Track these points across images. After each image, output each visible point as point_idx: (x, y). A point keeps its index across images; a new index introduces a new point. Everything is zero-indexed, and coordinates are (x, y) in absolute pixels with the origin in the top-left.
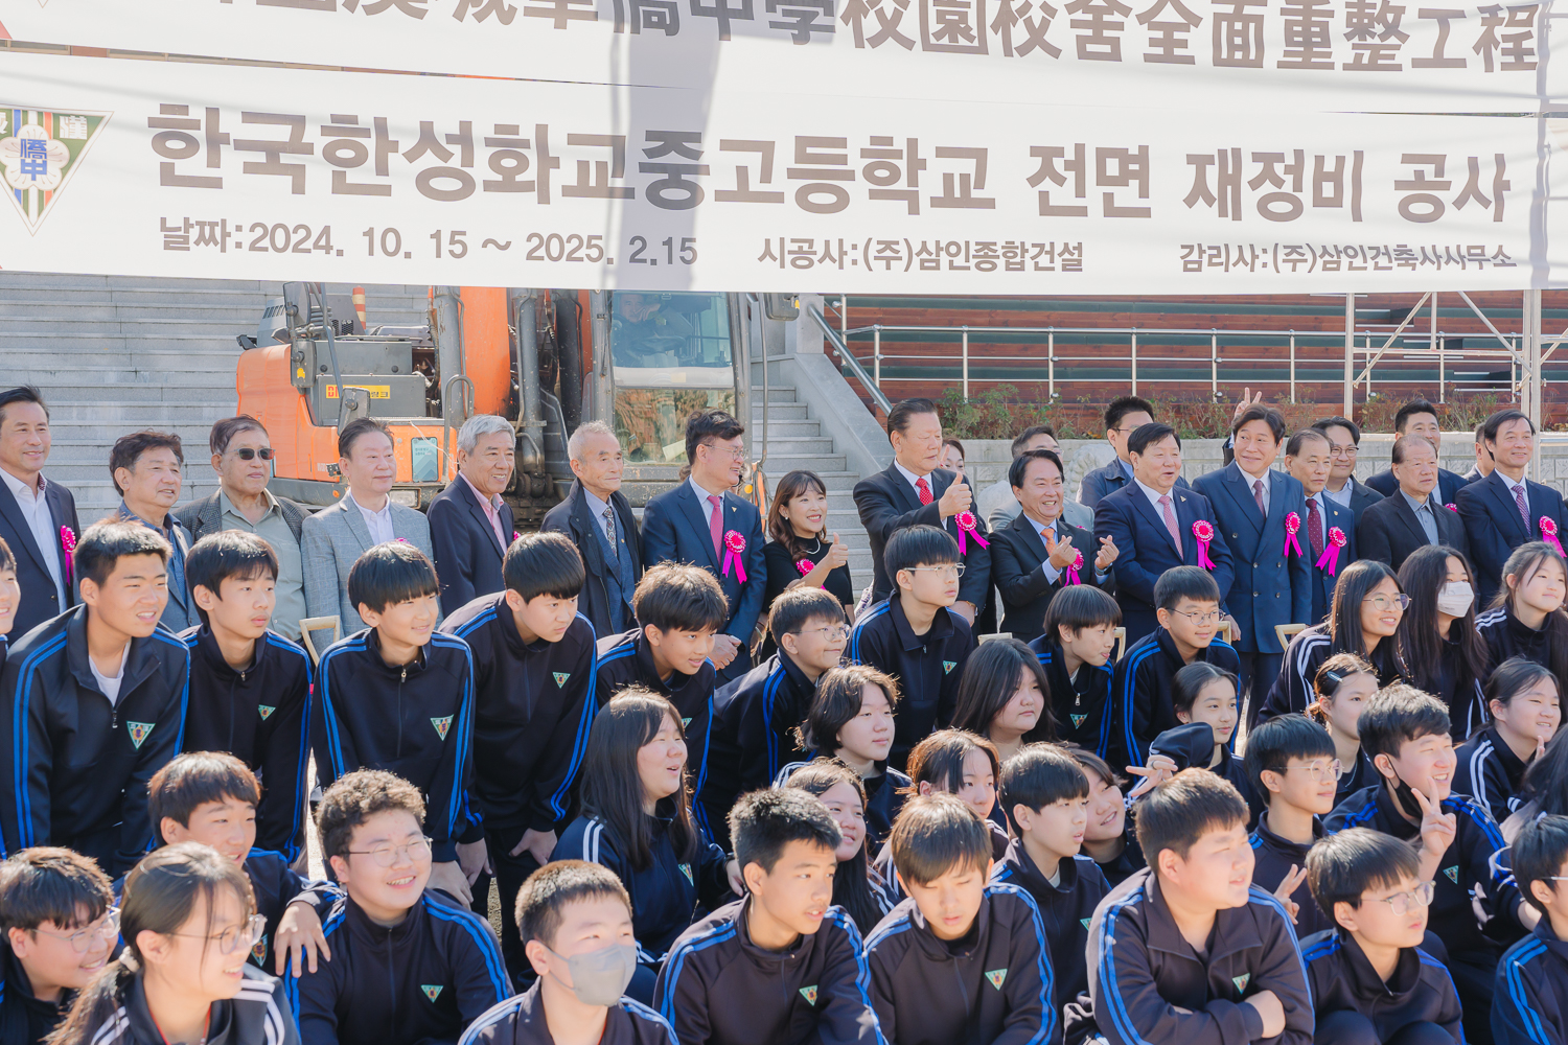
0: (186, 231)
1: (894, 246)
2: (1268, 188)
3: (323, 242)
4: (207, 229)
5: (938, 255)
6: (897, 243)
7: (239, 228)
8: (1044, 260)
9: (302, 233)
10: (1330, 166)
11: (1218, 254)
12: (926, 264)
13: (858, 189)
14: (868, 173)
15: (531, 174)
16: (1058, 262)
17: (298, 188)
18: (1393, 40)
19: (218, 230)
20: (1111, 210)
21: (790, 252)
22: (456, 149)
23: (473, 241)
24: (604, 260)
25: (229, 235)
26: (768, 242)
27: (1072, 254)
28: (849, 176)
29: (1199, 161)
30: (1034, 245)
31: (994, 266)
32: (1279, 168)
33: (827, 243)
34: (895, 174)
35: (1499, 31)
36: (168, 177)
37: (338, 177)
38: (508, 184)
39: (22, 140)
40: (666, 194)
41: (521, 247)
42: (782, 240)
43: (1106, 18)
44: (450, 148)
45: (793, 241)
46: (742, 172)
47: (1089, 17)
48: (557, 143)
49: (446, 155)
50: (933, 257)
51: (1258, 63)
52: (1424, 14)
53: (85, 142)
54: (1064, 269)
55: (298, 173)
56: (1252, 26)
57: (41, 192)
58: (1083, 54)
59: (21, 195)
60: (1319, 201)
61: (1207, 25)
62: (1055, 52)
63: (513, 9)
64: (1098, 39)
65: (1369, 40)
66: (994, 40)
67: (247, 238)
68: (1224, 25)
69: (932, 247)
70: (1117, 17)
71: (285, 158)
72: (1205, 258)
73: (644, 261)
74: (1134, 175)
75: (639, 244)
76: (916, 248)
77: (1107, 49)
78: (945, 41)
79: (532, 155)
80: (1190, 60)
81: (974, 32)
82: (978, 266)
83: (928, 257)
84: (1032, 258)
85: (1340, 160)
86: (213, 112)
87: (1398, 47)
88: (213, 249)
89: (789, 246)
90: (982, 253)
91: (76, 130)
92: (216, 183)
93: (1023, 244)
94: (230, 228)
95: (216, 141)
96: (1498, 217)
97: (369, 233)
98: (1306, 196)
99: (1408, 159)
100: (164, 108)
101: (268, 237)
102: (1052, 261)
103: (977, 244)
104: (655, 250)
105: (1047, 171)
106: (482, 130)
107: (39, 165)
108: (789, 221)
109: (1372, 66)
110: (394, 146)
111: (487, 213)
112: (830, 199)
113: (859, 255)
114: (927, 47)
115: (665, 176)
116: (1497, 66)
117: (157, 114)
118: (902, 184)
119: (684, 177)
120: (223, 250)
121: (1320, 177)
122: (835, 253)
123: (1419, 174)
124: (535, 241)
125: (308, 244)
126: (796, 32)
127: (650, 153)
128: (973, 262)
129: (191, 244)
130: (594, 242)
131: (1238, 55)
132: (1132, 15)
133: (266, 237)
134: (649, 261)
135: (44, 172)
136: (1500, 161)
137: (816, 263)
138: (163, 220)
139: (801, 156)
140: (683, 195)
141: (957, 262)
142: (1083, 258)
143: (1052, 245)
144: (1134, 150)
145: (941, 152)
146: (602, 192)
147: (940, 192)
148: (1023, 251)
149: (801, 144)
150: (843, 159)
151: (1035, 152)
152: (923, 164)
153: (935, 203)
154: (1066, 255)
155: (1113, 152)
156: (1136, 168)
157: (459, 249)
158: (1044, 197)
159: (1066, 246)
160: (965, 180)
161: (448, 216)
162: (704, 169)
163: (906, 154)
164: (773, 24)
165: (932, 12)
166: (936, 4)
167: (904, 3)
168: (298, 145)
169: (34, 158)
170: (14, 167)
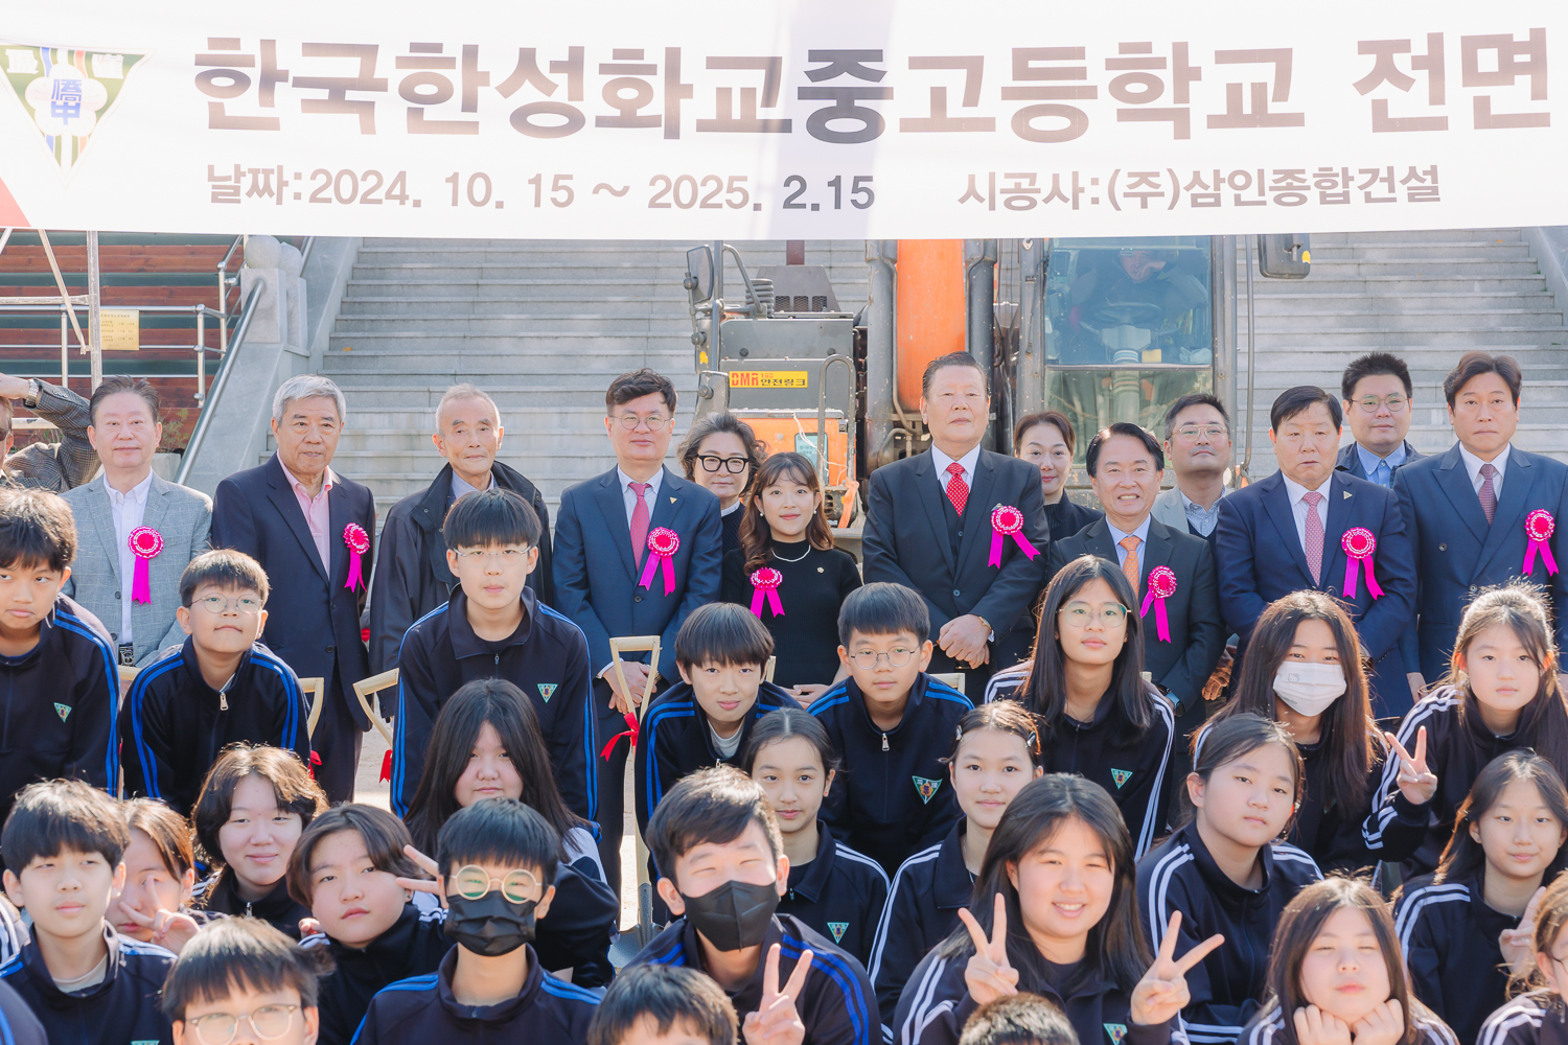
0: (237, 180)
1: (1151, 179)
3: (397, 191)
4: (261, 178)
5: (1217, 188)
6: (1157, 174)
7: (298, 176)
8: (1379, 189)
9: (372, 180)
12: (1200, 200)
13: (1101, 110)
14: (1117, 88)
15: (656, 107)
16: (1401, 191)
17: (368, 128)
19: (273, 179)
20: (1484, 116)
21: (1003, 191)
22: (561, 79)
23: (581, 187)
24: (750, 205)
25: (286, 184)
26: (972, 179)
27: (1423, 181)
28: (1090, 93)
30: (1362, 171)
31: (1303, 200)
33: (1056, 178)
34: (1156, 87)
36: (219, 121)
37: (415, 114)
38: (627, 120)
39: (55, 81)
40: (833, 125)
41: (643, 193)
42: (992, 176)
44: (553, 78)
45: (1008, 176)
46: (938, 96)
48: (692, 67)
49: (549, 88)
50: (1211, 190)
53: (122, 81)
54: (1412, 198)
55: (366, 109)
57: (75, 139)
59: (55, 144)
67: (307, 187)
69: (1208, 179)
71: (350, 95)
73: (803, 206)
74: (1523, 68)
75: (796, 185)
76: (1185, 179)
79: (657, 82)
82: (1278, 200)
83: (1203, 191)
84: (1361, 188)
86: (269, 46)
88: (271, 200)
89: (1002, 183)
90: (1284, 184)
91: (111, 68)
92: (272, 124)
93: (1345, 170)
94: (288, 176)
95: (272, 76)
97: (454, 179)
100: (213, 43)
101: (332, 186)
102: (1392, 189)
103: (1276, 172)
104: (819, 192)
105: (1385, 71)
106: (598, 54)
107: (72, 108)
108: (1003, 153)
110: (485, 79)
111: (598, 152)
112: (1063, 123)
113: (1101, 192)
115: (833, 103)
117: (204, 49)
118: (1166, 100)
119: (858, 103)
120: (279, 202)
122: (1067, 189)
124: (661, 185)
125: (380, 194)
127: (814, 75)
128: (1270, 196)
129: (243, 196)
130: (736, 184)
133: (330, 186)
134: (809, 207)
135: (77, 115)
137: (1040, 203)
138: (211, 169)
139: (1020, 71)
140: (857, 125)
141: (1246, 196)
142: (1440, 185)
143: (1390, 170)
144: (1522, 36)
145: (1223, 57)
146: (749, 125)
147: (1221, 109)
148: (1347, 179)
149: (1021, 57)
150: (1081, 73)
151: (1365, 47)
152: (1196, 74)
153: (1214, 122)
154: (1414, 183)
155: (1488, 41)
156: (1526, 58)
157: (562, 196)
158: (1380, 107)
159: (1413, 170)
160: (1259, 89)
161: (550, 155)
162: (887, 93)
163: (1170, 63)
168: (369, 81)
169: (67, 101)
170: (43, 107)
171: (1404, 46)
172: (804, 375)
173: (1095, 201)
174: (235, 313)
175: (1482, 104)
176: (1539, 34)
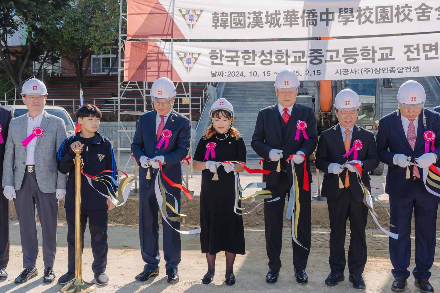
0: (216, 73)
1: (368, 69)
3: (242, 74)
4: (220, 73)
5: (380, 70)
7: (226, 73)
8: (408, 70)
9: (238, 73)
12: (377, 73)
13: (359, 58)
14: (362, 54)
15: (284, 59)
16: (412, 71)
17: (237, 65)
19: (222, 73)
20: (427, 58)
21: (343, 72)
22: (268, 55)
23: (272, 73)
24: (300, 75)
26: (337, 70)
27: (416, 69)
30: (405, 67)
31: (395, 72)
33: (352, 70)
34: (369, 54)
36: (213, 63)
37: (245, 62)
38: (280, 62)
39: (187, 58)
40: (314, 62)
42: (341, 70)
43: (426, 11)
44: (267, 55)
45: (343, 69)
46: (332, 57)
47: (421, 11)
48: (290, 53)
49: (266, 57)
50: (379, 71)
53: (198, 58)
54: (414, 71)
55: (237, 61)
57: (190, 67)
58: (419, 19)
59: (187, 68)
62: (411, 20)
63: (281, 25)
64: (424, 16)
66: (395, 19)
67: (227, 74)
69: (378, 69)
70: (429, 10)
71: (235, 59)
74: (434, 49)
75: (307, 72)
76: (374, 69)
77: (426, 18)
78: (382, 21)
79: (284, 56)
81: (390, 18)
82: (390, 72)
83: (377, 71)
84: (405, 70)
86: (221, 51)
88: (221, 77)
90: (391, 70)
91: (196, 56)
92: (222, 64)
93: (402, 67)
94: (224, 73)
95: (222, 56)
97: (251, 72)
100: (212, 51)
102: (410, 70)
103: (390, 68)
104: (311, 73)
105: (409, 50)
106: (274, 51)
108: (343, 66)
110: (256, 55)
111: (275, 67)
112: (353, 60)
113: (360, 71)
114: (377, 22)
115: (314, 58)
117: (211, 52)
118: (371, 56)
119: (318, 58)
120: (223, 77)
122: (354, 71)
125: (239, 75)
126: (344, 23)
127: (311, 54)
128: (389, 72)
129: (217, 76)
130: (297, 72)
132: (433, 9)
133: (231, 74)
134: (310, 75)
137: (349, 74)
138: (212, 72)
139: (345, 52)
140: (318, 61)
141: (385, 72)
142: (419, 69)
143: (410, 67)
144: (433, 44)
145: (380, 49)
146: (300, 62)
147: (380, 58)
148: (402, 69)
149: (346, 50)
150: (356, 52)
151: (405, 46)
152: (376, 52)
153: (379, 60)
154: (414, 69)
155: (427, 45)
156: (434, 48)
157: (269, 74)
158: (408, 57)
159: (414, 67)
160: (387, 54)
161: (267, 68)
162: (323, 56)
163: (371, 50)
164: (339, 22)
165: (379, 14)
166: (380, 12)
167: (372, 13)
168: (237, 56)
169: (189, 61)
170: (185, 63)
171: (412, 46)
173: (359, 73)
175: (426, 56)
176: (436, 44)
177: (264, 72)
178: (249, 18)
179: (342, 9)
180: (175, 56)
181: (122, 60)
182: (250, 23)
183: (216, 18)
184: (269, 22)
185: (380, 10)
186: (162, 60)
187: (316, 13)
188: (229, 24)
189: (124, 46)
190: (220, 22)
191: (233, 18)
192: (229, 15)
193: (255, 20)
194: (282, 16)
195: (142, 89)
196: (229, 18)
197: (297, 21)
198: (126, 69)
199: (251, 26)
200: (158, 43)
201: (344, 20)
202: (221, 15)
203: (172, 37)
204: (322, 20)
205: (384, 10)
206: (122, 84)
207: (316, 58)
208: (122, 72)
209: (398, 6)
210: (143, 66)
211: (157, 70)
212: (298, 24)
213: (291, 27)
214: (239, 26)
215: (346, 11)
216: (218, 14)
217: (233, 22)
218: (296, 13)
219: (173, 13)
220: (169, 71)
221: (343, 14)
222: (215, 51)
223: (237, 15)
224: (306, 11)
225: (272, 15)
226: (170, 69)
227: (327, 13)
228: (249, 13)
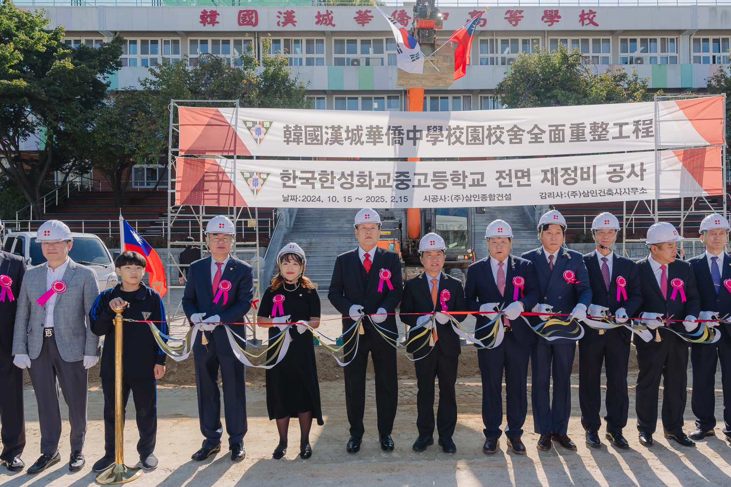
0: (288, 198)
2: (566, 177)
3: (318, 199)
4: (293, 197)
5: (471, 198)
6: (460, 195)
7: (300, 197)
8: (500, 198)
9: (314, 197)
10: (585, 170)
11: (551, 195)
12: (467, 200)
13: (449, 183)
14: (452, 179)
15: (367, 183)
16: (504, 198)
17: (313, 188)
18: (604, 133)
19: (295, 197)
20: (519, 185)
21: (431, 199)
22: (349, 178)
23: (353, 198)
24: (385, 201)
25: (297, 198)
26: (426, 196)
27: (508, 196)
28: (447, 180)
29: (545, 172)
30: (497, 195)
31: (486, 200)
32: (569, 172)
33: (441, 196)
34: (459, 179)
35: (640, 127)
36: (285, 186)
37: (322, 185)
38: (362, 185)
39: (253, 179)
40: (400, 186)
41: (365, 199)
42: (429, 196)
43: (518, 133)
44: (348, 177)
45: (432, 196)
46: (419, 180)
47: (513, 133)
48: (374, 175)
49: (347, 179)
51: (563, 141)
52: (615, 124)
53: (266, 179)
54: (506, 200)
55: (313, 184)
56: (561, 132)
57: (257, 190)
58: (511, 142)
59: (253, 191)
60: (582, 179)
61: (548, 133)
62: (503, 143)
63: (363, 142)
64: (516, 138)
65: (596, 133)
66: (486, 141)
67: (301, 199)
68: (553, 132)
69: (469, 196)
70: (521, 133)
71: (310, 181)
72: (547, 196)
74: (526, 176)
75: (393, 198)
76: (465, 196)
77: (518, 141)
78: (473, 142)
79: (367, 178)
80: (543, 142)
82: (482, 200)
83: (468, 198)
84: (497, 198)
85: (589, 168)
86: (294, 171)
87: (607, 134)
88: (294, 201)
90: (483, 197)
91: (264, 176)
92: (295, 187)
93: (494, 194)
95: (295, 177)
96: (642, 179)
97: (329, 197)
98: (578, 178)
99: (610, 166)
100: (284, 171)
102: (502, 198)
103: (481, 195)
104: (398, 199)
105: (501, 176)
106: (356, 173)
108: (431, 191)
109: (599, 139)
110: (335, 177)
111: (356, 192)
112: (442, 186)
113: (450, 198)
114: (468, 144)
115: (400, 182)
116: (640, 137)
117: (282, 172)
118: (461, 182)
119: (405, 182)
120: (296, 202)
121: (582, 173)
122: (443, 198)
123: (615, 170)
124: (368, 198)
125: (315, 200)
126: (433, 142)
127: (397, 177)
128: (480, 199)
129: (289, 200)
130: (382, 198)
131: (557, 140)
132: (525, 132)
133: (306, 199)
134: (396, 202)
135: (257, 185)
136: (642, 164)
137: (438, 201)
138: (283, 196)
139: (434, 176)
140: (405, 186)
141: (476, 199)
142: (511, 197)
143: (502, 194)
144: (526, 170)
145: (471, 174)
146: (384, 186)
147: (471, 184)
148: (494, 196)
149: (435, 173)
150: (446, 176)
151: (497, 172)
152: (467, 177)
153: (470, 186)
154: (506, 197)
155: (519, 171)
156: (526, 174)
157: (350, 200)
158: (500, 183)
159: (506, 194)
160: (478, 180)
161: (347, 193)
162: (410, 180)
163: (462, 175)
164: (427, 141)
165: (470, 135)
166: (471, 132)
167: (462, 133)
168: (313, 178)
169: (255, 183)
170: (251, 185)
171: (504, 172)
172: (390, 232)
173: (448, 200)
174: (276, 220)
175: (519, 182)
176: (529, 170)
177: (345, 197)
178: (327, 133)
179: (431, 127)
180: (238, 175)
181: (173, 180)
182: (328, 139)
183: (288, 133)
184: (350, 138)
185: (471, 130)
186: (223, 181)
187: (403, 130)
188: (304, 140)
189: (175, 163)
190: (293, 136)
191: (308, 133)
192: (303, 128)
193: (334, 136)
194: (365, 132)
195: (198, 215)
196: (303, 132)
197: (381, 138)
198: (177, 191)
199: (329, 142)
200: (218, 161)
201: (433, 139)
202: (294, 128)
203: (235, 154)
204: (408, 138)
205: (475, 131)
206: (173, 208)
207: (402, 182)
208: (173, 195)
209: (490, 126)
210: (199, 188)
211: (217, 193)
212: (382, 142)
213: (375, 145)
214: (315, 142)
215: (435, 129)
216: (291, 128)
217: (308, 137)
218: (380, 130)
219: (236, 125)
220: (232, 194)
221: (432, 133)
222: (288, 171)
223: (312, 129)
224: (391, 128)
225: (353, 130)
226: (232, 192)
227: (415, 131)
228: (327, 128)
